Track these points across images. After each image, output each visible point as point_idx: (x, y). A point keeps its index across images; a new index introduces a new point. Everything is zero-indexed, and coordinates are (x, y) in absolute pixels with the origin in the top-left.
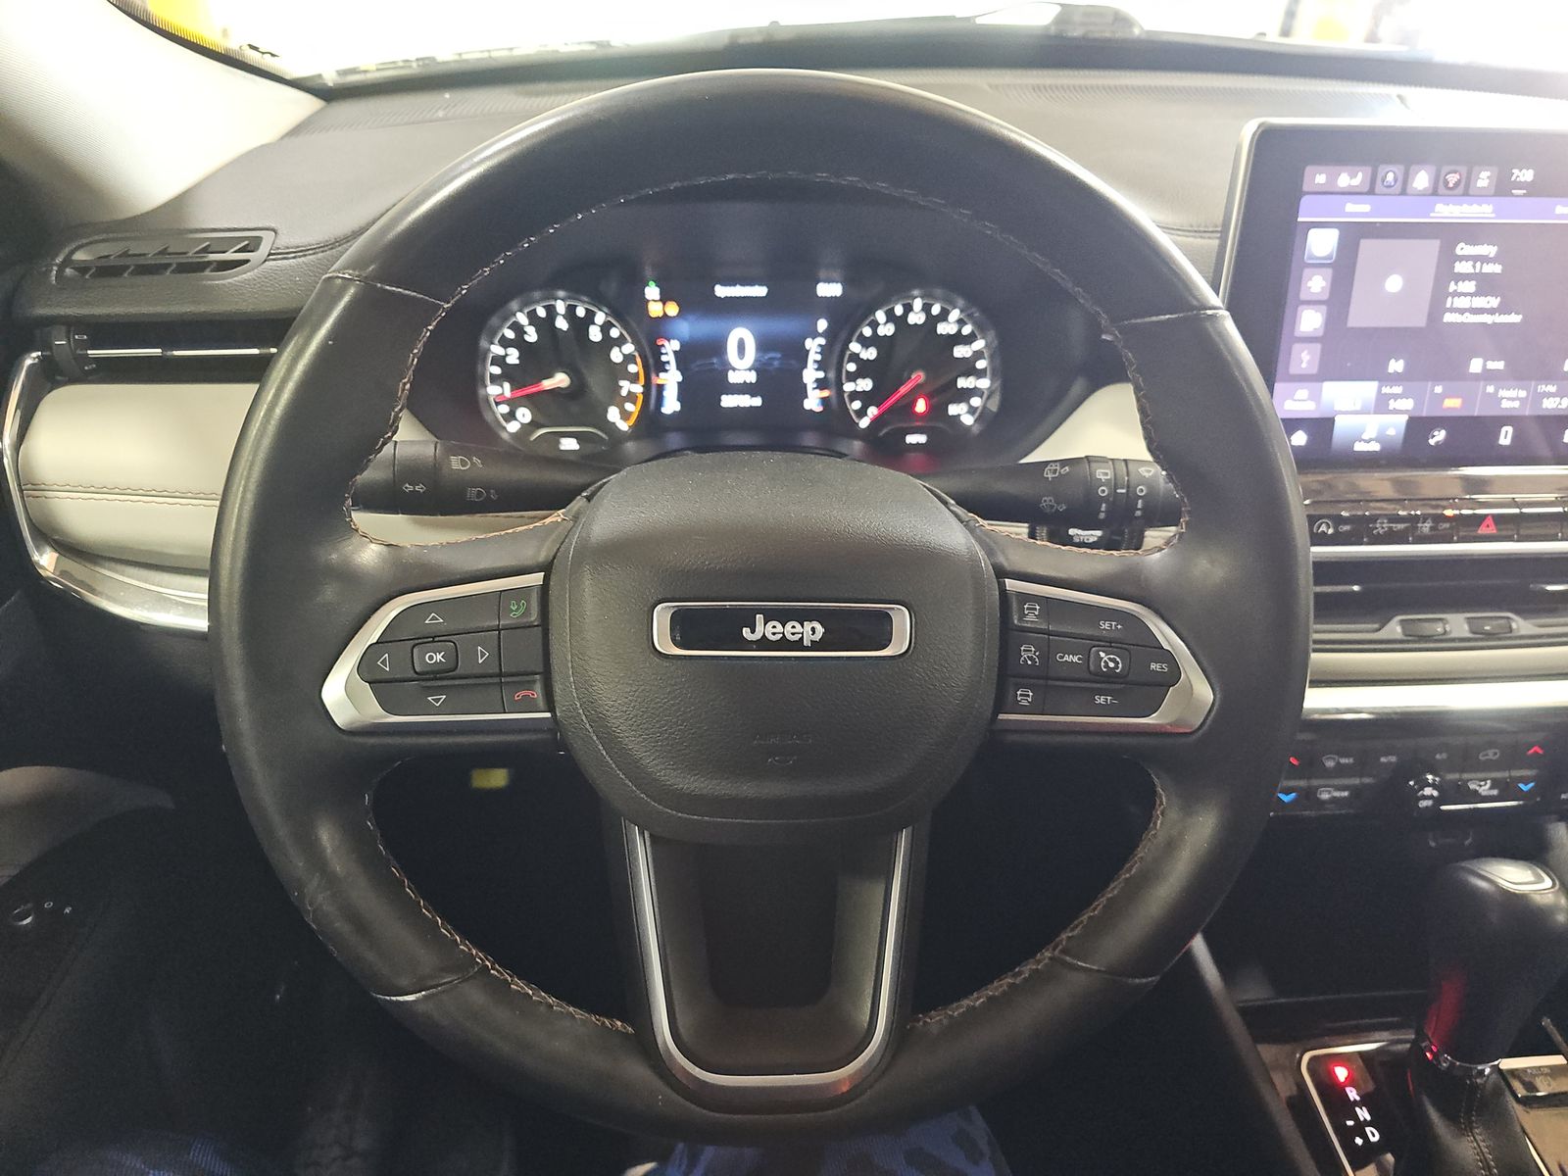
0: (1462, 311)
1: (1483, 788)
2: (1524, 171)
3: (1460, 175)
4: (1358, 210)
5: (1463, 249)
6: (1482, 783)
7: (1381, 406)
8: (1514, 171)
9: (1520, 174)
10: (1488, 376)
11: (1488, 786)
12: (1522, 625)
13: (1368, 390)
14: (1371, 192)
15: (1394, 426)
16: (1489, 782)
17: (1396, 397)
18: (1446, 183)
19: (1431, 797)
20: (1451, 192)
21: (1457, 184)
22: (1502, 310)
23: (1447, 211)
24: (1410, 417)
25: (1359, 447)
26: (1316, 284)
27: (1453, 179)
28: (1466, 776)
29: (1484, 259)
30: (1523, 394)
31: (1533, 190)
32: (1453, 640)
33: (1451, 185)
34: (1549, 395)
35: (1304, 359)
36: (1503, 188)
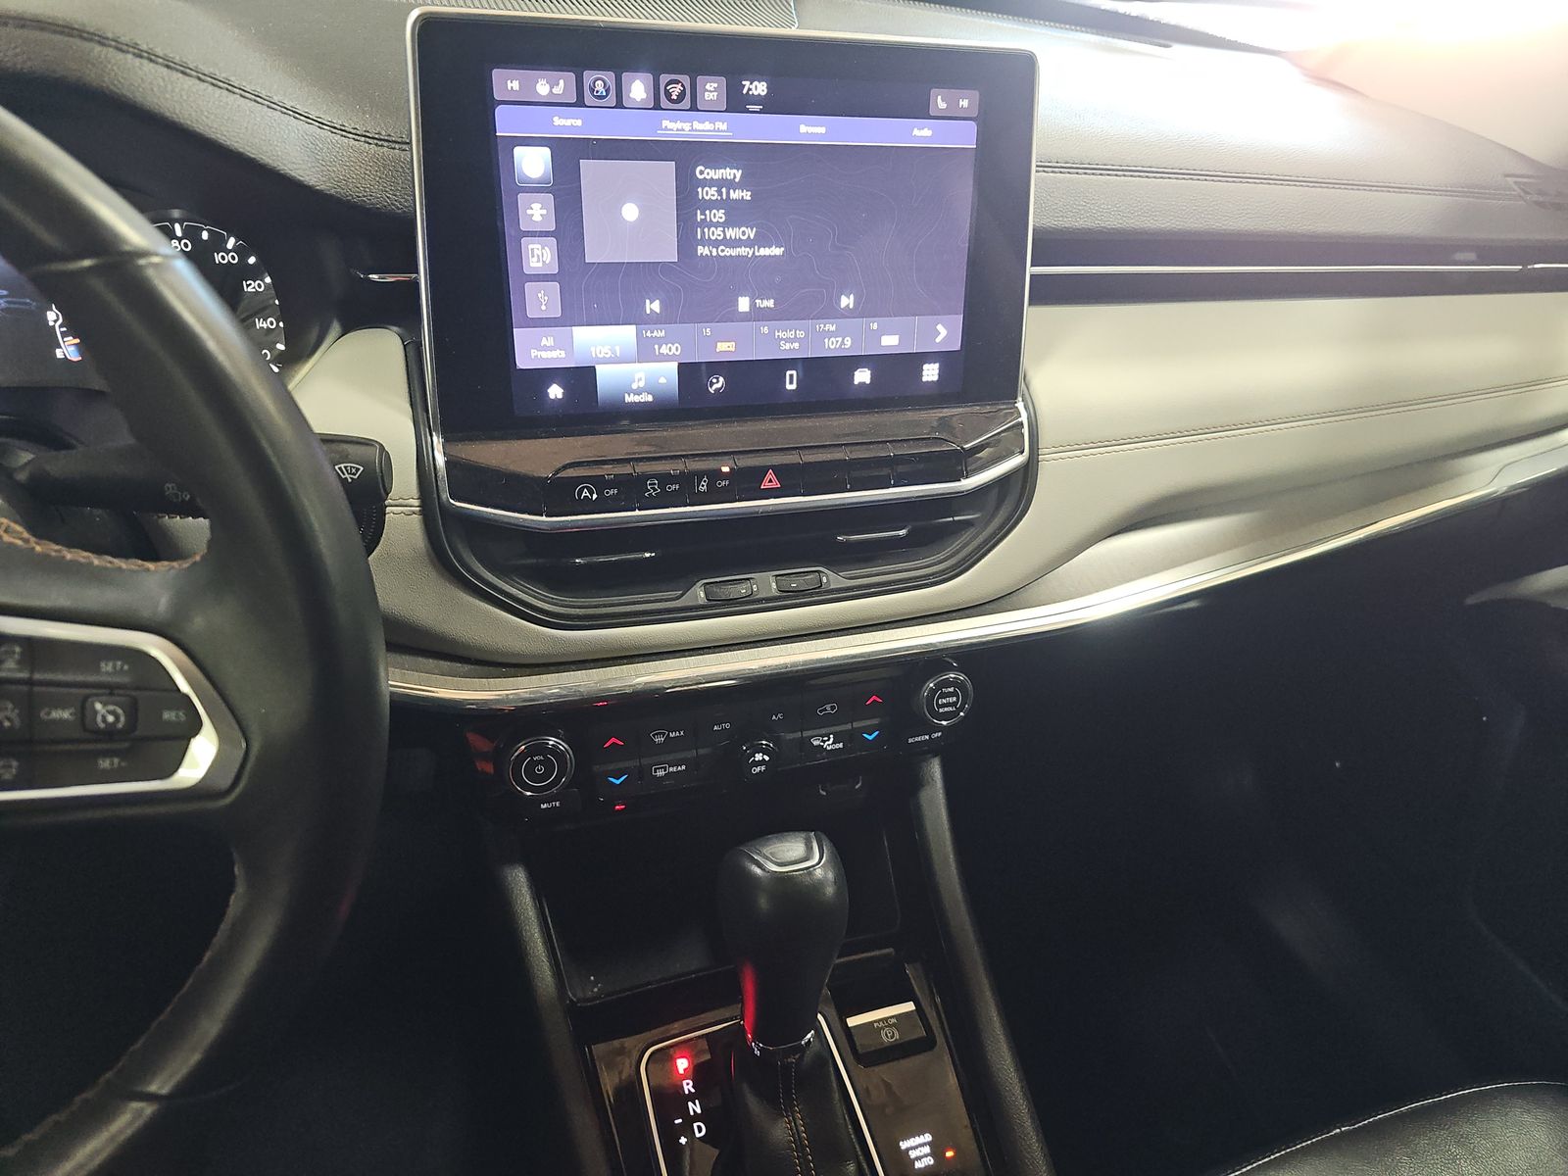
0: (716, 244)
1: (827, 743)
2: (756, 83)
3: (683, 86)
4: (569, 124)
5: (703, 173)
6: (826, 738)
7: (645, 352)
8: (744, 83)
9: (753, 87)
10: (757, 315)
11: (832, 740)
12: (832, 579)
13: (625, 335)
14: (580, 103)
15: (665, 375)
16: (831, 736)
17: (661, 341)
18: (668, 95)
19: (762, 762)
20: (676, 106)
21: (681, 96)
22: (761, 240)
23: (676, 127)
24: (680, 364)
25: (630, 399)
26: (537, 212)
27: (676, 90)
28: (806, 734)
29: (730, 184)
30: (801, 334)
31: (770, 105)
32: (760, 601)
33: (674, 97)
34: (830, 334)
35: (540, 300)
36: (736, 102)
